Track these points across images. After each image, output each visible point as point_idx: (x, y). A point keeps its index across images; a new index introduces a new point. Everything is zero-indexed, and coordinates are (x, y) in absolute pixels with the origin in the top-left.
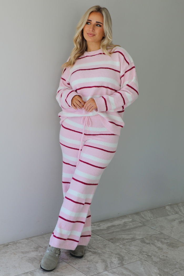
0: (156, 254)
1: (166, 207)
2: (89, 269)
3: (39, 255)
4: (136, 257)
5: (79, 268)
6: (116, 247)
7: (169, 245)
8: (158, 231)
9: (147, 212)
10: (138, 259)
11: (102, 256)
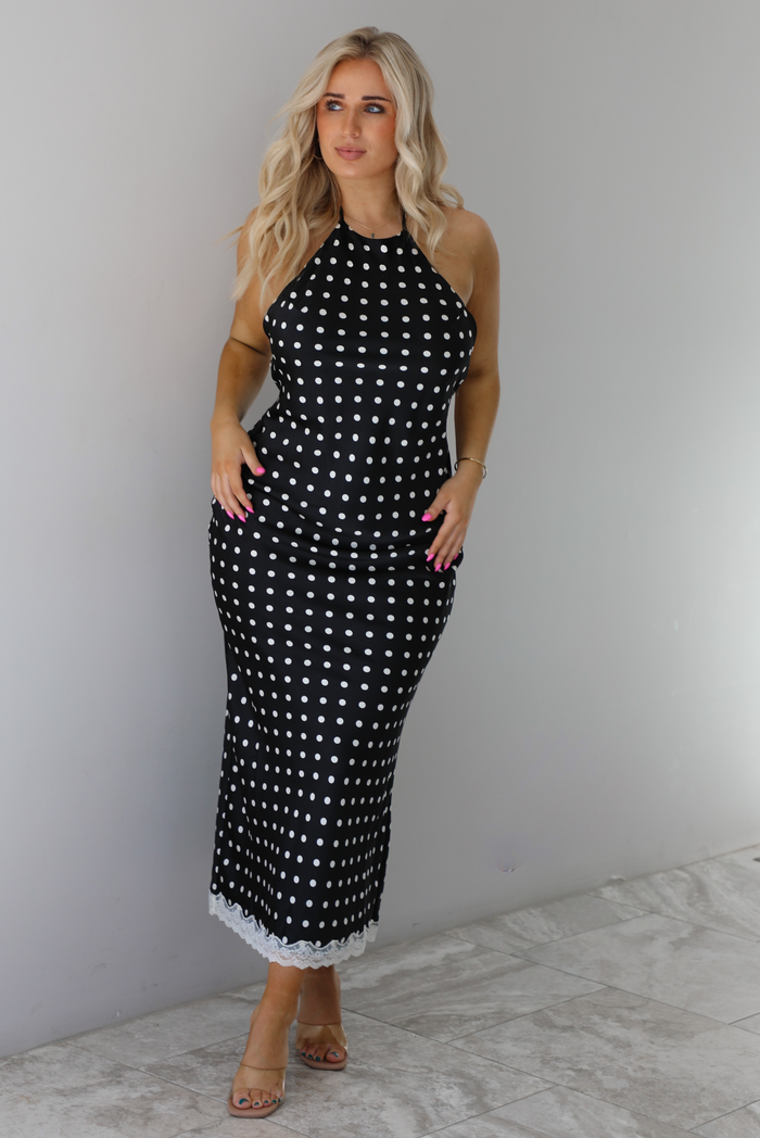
0: (609, 1064)
1: (603, 890)
2: (356, 1133)
3: (134, 1095)
4: (531, 1080)
5: (316, 1129)
6: (442, 1050)
7: (652, 1029)
8: (595, 979)
9: (531, 914)
10: (542, 1086)
11: (391, 1083)
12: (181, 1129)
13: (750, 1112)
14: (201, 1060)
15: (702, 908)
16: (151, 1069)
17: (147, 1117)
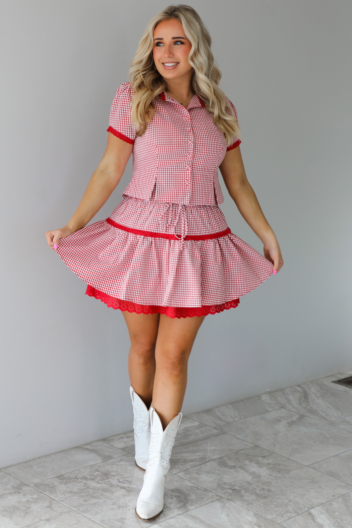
0: (248, 487)
1: (262, 396)
2: (122, 522)
3: (24, 500)
4: (210, 494)
6: (172, 477)
7: (272, 468)
8: (251, 442)
9: (227, 407)
10: (215, 498)
12: (40, 519)
13: (310, 514)
14: (60, 481)
15: (305, 406)
16: (37, 485)
17: (27, 511)
